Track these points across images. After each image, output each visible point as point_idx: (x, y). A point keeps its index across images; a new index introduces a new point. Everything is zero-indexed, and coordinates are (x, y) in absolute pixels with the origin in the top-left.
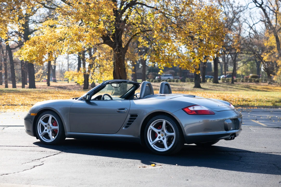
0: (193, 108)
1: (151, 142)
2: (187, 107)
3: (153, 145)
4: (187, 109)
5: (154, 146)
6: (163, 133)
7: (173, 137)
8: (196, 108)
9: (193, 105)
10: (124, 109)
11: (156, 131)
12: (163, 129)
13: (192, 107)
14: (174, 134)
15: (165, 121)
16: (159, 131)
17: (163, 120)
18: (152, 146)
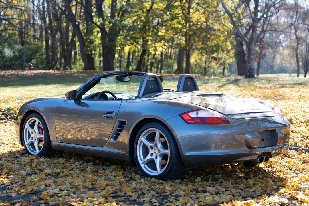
0: (197, 114)
1: (141, 160)
2: (187, 113)
3: (144, 164)
4: (186, 115)
5: (144, 167)
6: (156, 148)
7: (167, 156)
8: (202, 114)
9: (197, 110)
10: (111, 113)
11: (148, 144)
12: (157, 143)
13: (195, 112)
14: (168, 152)
15: (158, 131)
16: (152, 145)
17: (156, 130)
18: (142, 166)
